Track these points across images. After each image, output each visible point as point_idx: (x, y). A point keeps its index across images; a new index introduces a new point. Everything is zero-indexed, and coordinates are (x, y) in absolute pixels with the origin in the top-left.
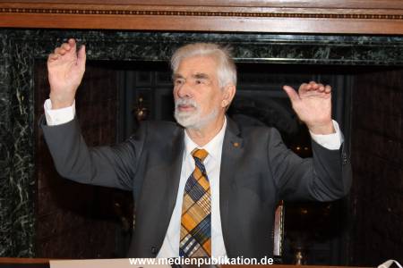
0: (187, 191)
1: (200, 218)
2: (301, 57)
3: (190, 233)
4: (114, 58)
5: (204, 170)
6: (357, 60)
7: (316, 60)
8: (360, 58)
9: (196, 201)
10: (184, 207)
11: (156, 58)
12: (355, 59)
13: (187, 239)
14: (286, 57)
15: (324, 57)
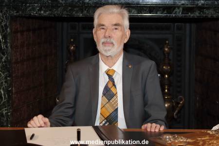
0: (104, 94)
1: (111, 110)
2: (165, 14)
3: (106, 119)
4: (57, 15)
5: (114, 82)
6: (198, 15)
7: (174, 15)
8: (200, 14)
9: (109, 100)
10: (102, 104)
11: (81, 15)
12: (197, 14)
13: (104, 122)
14: (156, 14)
15: (179, 13)
